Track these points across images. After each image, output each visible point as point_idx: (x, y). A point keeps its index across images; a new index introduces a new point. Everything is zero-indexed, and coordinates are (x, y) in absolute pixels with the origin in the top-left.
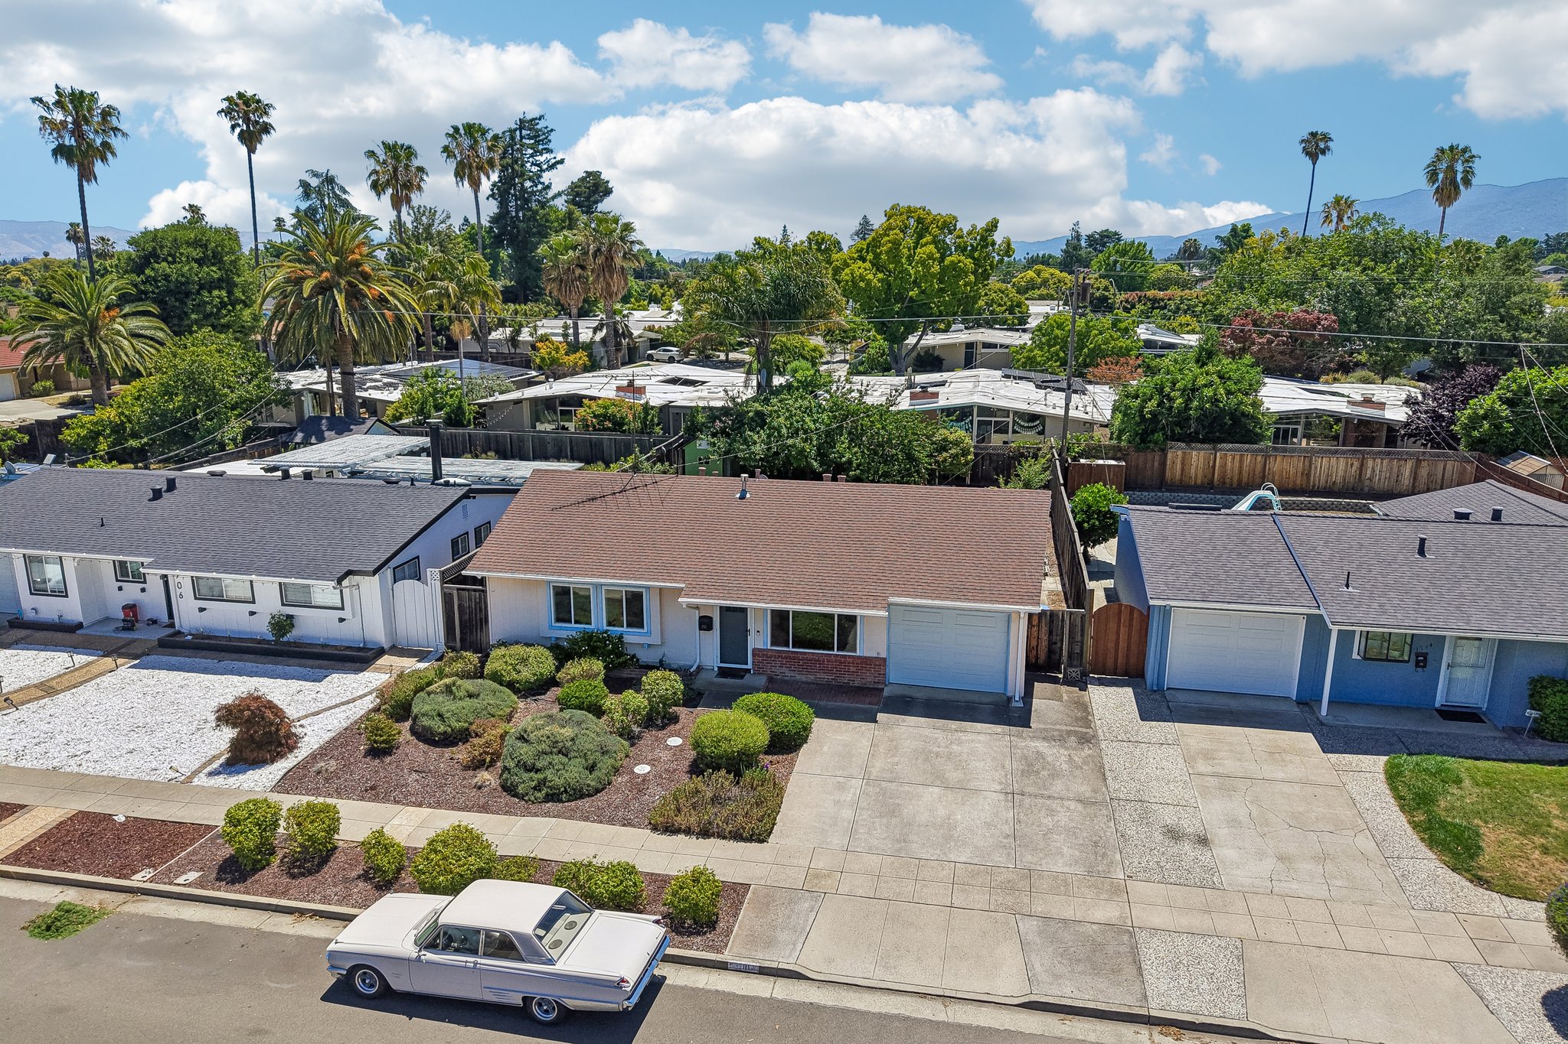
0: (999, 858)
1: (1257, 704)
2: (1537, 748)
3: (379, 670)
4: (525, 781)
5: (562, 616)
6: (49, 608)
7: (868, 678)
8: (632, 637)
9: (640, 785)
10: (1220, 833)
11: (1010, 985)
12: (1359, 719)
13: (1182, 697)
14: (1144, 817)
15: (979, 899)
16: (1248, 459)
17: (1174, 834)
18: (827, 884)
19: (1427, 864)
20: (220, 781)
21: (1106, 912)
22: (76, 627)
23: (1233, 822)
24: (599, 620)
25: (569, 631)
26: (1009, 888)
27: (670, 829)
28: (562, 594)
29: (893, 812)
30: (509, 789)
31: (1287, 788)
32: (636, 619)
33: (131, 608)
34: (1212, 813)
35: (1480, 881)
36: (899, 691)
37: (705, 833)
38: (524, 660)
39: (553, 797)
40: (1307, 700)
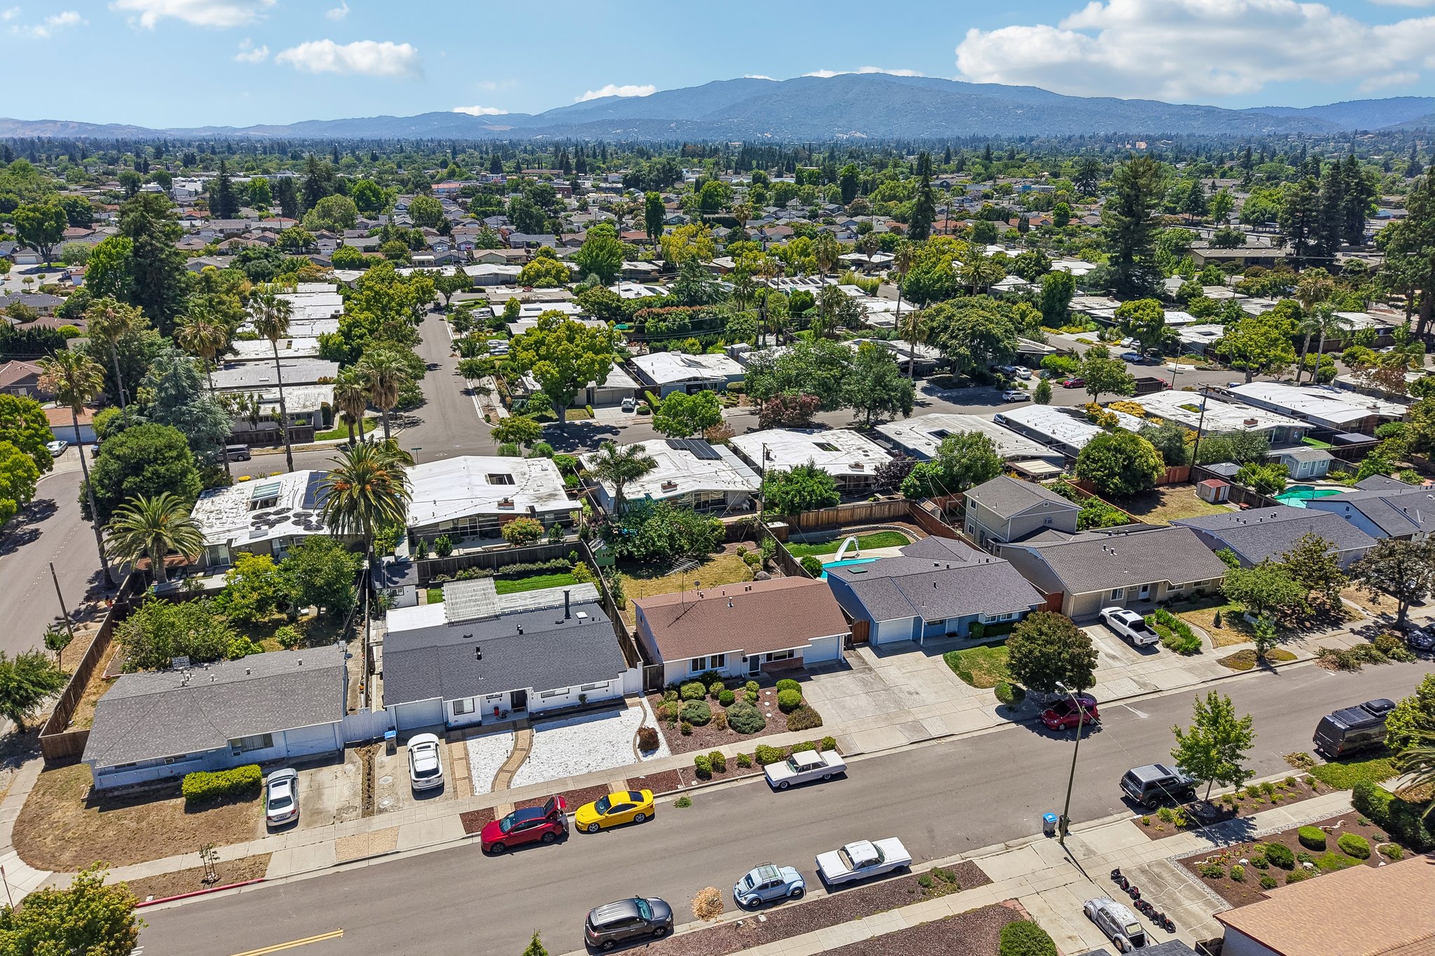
0: (879, 713)
1: (903, 644)
2: (972, 642)
3: (632, 705)
4: (747, 728)
5: (695, 668)
6: (462, 719)
7: (798, 665)
8: (719, 670)
9: (773, 719)
10: (919, 690)
11: (905, 741)
12: (932, 643)
13: (884, 647)
14: (901, 690)
15: (883, 724)
16: (831, 513)
17: (910, 693)
18: (848, 732)
19: (964, 684)
20: (650, 758)
21: (910, 719)
22: (478, 724)
23: (920, 686)
24: (708, 667)
25: (699, 673)
26: (886, 719)
27: (796, 730)
28: (695, 661)
29: (844, 708)
30: (743, 732)
31: (926, 672)
32: (722, 664)
33: (496, 708)
34: (913, 685)
35: (976, 686)
36: (809, 667)
37: (807, 728)
38: (696, 689)
39: (757, 731)
40: (916, 639)
